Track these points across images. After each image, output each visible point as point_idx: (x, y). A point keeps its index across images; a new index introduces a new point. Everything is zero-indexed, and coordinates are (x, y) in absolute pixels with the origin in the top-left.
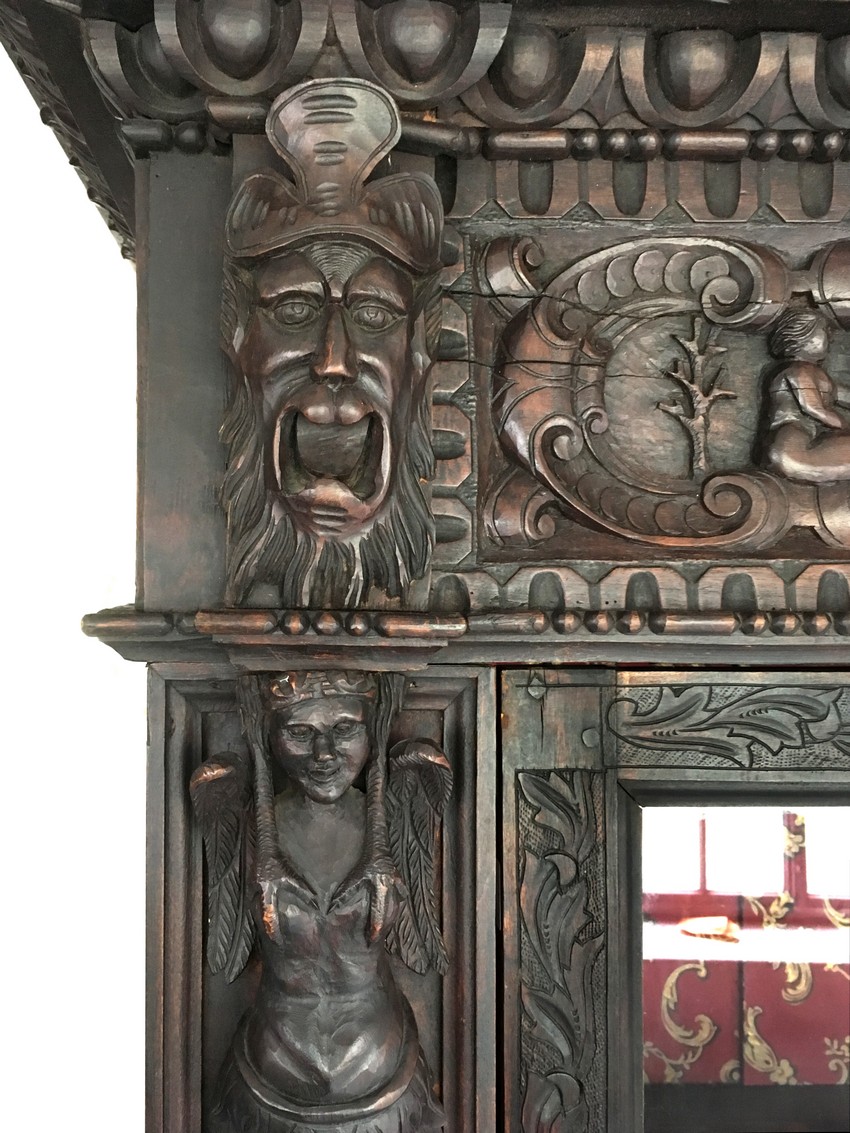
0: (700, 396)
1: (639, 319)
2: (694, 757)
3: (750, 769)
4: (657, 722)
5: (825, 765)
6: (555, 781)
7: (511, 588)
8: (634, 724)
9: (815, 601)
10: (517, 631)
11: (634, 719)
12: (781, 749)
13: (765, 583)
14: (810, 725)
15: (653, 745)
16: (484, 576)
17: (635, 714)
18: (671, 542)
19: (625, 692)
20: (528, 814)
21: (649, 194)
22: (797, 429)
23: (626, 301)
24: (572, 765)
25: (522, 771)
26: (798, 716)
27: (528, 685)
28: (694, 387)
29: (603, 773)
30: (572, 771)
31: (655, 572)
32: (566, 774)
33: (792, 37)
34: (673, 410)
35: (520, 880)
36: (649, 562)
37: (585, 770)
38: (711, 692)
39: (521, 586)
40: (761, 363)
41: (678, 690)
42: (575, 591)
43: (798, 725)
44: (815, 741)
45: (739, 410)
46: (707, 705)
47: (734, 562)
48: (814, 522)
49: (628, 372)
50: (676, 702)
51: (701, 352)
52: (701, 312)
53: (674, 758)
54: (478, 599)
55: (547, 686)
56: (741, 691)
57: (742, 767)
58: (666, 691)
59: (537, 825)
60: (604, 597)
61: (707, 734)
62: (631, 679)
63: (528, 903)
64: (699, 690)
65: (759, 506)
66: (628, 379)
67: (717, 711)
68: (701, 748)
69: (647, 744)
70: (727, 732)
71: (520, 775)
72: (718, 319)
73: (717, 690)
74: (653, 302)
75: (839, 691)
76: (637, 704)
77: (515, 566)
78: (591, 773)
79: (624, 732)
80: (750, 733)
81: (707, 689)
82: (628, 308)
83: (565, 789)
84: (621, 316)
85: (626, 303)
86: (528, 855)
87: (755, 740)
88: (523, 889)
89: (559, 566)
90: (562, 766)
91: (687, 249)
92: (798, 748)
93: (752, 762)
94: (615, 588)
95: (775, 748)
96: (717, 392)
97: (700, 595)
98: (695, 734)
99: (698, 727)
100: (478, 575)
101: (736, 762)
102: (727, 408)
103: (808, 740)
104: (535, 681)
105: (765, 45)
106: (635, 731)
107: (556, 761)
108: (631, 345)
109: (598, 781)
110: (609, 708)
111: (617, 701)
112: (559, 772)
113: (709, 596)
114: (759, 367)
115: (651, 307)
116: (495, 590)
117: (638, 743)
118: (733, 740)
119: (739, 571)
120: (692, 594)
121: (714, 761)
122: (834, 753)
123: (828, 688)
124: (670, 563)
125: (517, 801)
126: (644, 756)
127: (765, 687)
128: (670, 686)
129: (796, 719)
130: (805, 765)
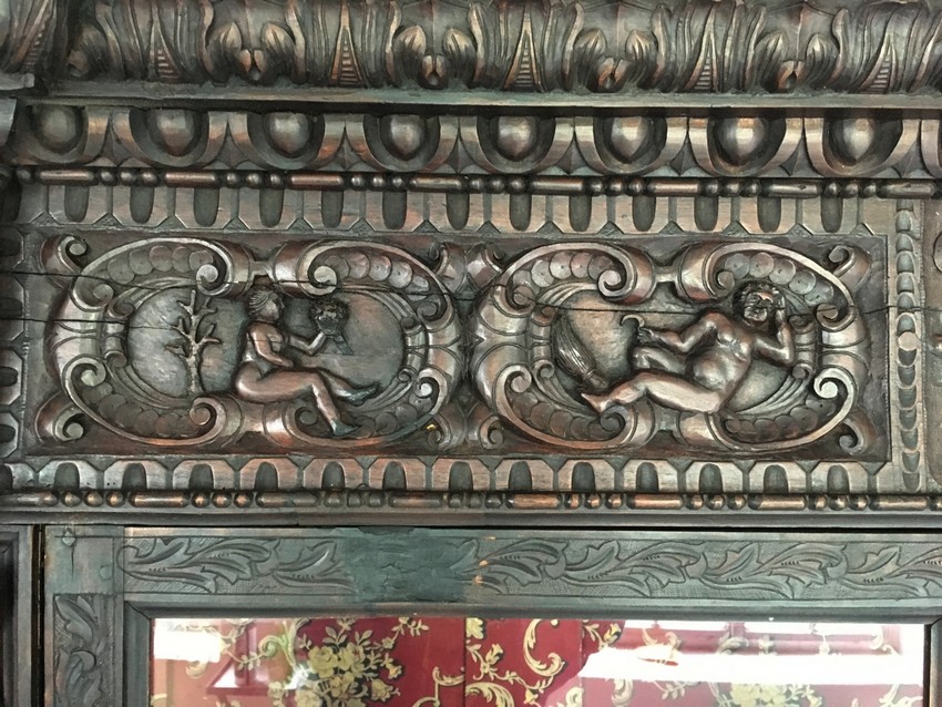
0: (193, 343)
1: (153, 290)
2: (178, 585)
3: (216, 594)
4: (153, 561)
5: (267, 591)
6: (81, 601)
7: (41, 474)
8: (137, 563)
9: (253, 483)
10: (32, 505)
11: (137, 560)
12: (237, 580)
13: (220, 471)
14: (258, 564)
15: (150, 578)
16: (23, 465)
17: (137, 556)
18: (160, 442)
19: (130, 542)
20: (61, 624)
21: (154, 209)
22: (252, 367)
23: (146, 277)
24: (93, 591)
25: (58, 595)
26: (249, 558)
27: (63, 536)
28: (189, 337)
29: (115, 597)
30: (92, 595)
31: (144, 463)
32: (89, 597)
33: (231, 114)
34: (177, 351)
35: (55, 669)
36: (141, 456)
37: (101, 594)
38: (190, 541)
39: (49, 471)
40: (240, 320)
41: (167, 540)
42: (86, 475)
43: (249, 564)
44: (260, 575)
45: (224, 351)
46: (187, 549)
47: (200, 456)
48: (261, 429)
49: (146, 325)
50: (166, 548)
51: (195, 313)
52: (195, 287)
53: (164, 586)
54: (18, 481)
55: (76, 537)
56: (212, 541)
57: (210, 593)
58: (159, 541)
59: (68, 632)
60: (106, 481)
61: (186, 570)
62: (135, 533)
63: (61, 684)
64: (182, 540)
65: (220, 419)
66: (147, 330)
67: (194, 554)
68: (184, 580)
69: (145, 577)
70: (200, 568)
71: (57, 598)
72: (206, 292)
73: (194, 540)
74: (165, 279)
75: (277, 542)
76: (138, 550)
77: (48, 458)
78: (106, 597)
79: (129, 569)
80: (216, 569)
81: (187, 540)
82: (148, 282)
83: (87, 607)
84: (142, 288)
85: (146, 279)
86: (61, 651)
87: (218, 574)
88: (58, 674)
89: (77, 459)
90: (86, 591)
91: (184, 245)
92: (249, 580)
93: (217, 590)
94: (115, 474)
95: (233, 580)
96: (204, 340)
97: (174, 478)
98: (178, 570)
99: (181, 565)
100: (19, 465)
101: (206, 589)
102: (215, 350)
103: (257, 575)
104: (68, 534)
105: (211, 120)
106: (137, 568)
107: (82, 588)
108: (150, 307)
109: (111, 602)
110: (119, 553)
111: (124, 547)
112: (84, 596)
113: (180, 480)
114: (240, 322)
115: (164, 282)
116: (31, 475)
117: (139, 576)
118: (204, 575)
119: (202, 462)
120: (169, 478)
121: (190, 588)
122: (273, 583)
123: (270, 539)
124: (156, 457)
125: (54, 616)
126: (144, 586)
127: (226, 538)
128: (161, 537)
129: (247, 560)
130: (253, 591)
